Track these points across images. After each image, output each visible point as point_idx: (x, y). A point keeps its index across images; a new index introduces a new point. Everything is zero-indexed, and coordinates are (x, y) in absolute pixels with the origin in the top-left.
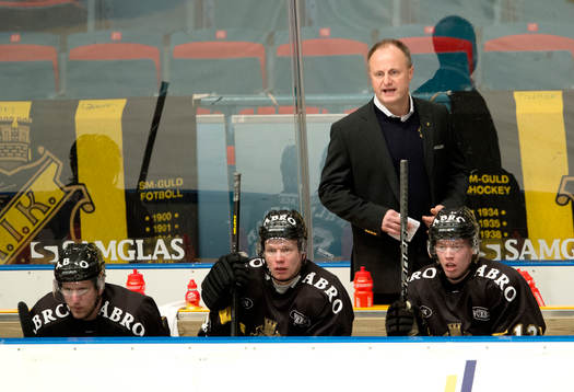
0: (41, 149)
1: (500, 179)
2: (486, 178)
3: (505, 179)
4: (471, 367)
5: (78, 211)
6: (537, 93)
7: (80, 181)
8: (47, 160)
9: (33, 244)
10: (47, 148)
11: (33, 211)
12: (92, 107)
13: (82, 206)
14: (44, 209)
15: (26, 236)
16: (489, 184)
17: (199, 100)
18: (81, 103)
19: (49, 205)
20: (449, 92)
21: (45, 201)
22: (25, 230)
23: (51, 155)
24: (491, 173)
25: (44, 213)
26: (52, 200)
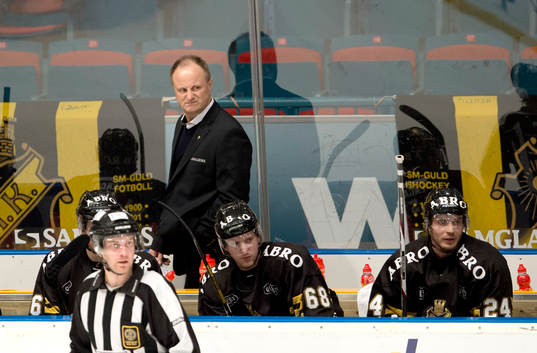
0: (24, 146)
1: (440, 176)
2: (428, 175)
3: (444, 175)
4: (412, 345)
5: (58, 202)
6: (473, 98)
7: (59, 175)
8: (29, 155)
9: (17, 232)
10: (29, 145)
11: (17, 202)
12: (70, 108)
13: (60, 197)
14: (28, 200)
15: (11, 224)
16: (430, 180)
17: (168, 102)
18: (61, 104)
19: (31, 196)
20: (394, 96)
21: (28, 192)
22: (10, 218)
23: (34, 151)
24: (433, 170)
25: (27, 203)
26: (34, 192)
